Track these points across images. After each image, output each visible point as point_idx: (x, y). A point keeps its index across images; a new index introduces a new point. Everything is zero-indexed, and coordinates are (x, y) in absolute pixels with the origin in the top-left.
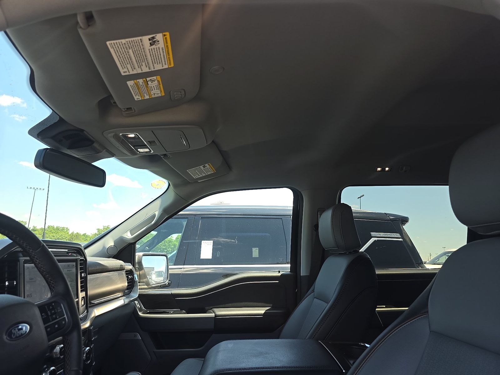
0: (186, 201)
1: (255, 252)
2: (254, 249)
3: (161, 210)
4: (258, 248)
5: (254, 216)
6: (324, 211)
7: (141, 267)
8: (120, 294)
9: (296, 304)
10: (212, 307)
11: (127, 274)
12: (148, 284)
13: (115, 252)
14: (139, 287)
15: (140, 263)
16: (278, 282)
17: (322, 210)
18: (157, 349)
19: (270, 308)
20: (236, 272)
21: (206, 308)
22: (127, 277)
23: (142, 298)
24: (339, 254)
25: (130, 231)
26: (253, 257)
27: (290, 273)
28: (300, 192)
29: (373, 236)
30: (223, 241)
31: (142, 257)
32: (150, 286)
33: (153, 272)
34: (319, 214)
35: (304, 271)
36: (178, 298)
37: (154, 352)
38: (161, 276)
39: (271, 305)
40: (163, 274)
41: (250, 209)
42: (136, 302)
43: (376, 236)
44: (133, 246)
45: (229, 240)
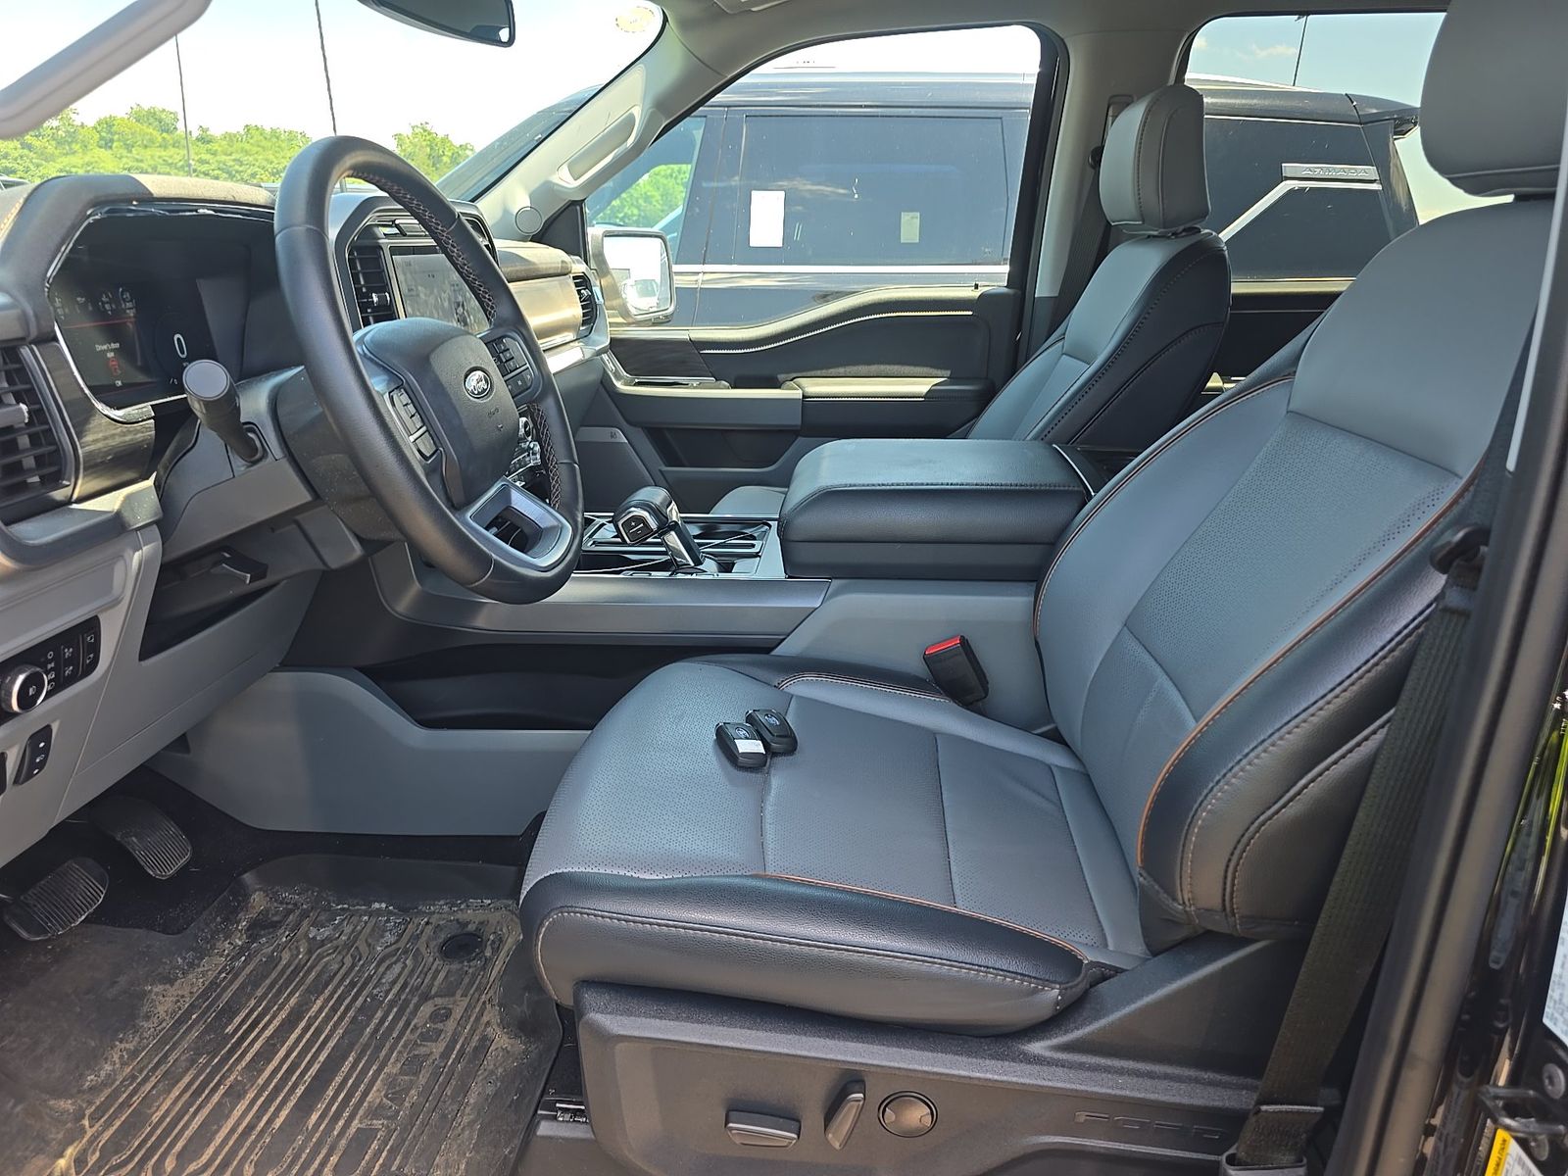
0: (718, 73)
1: (910, 227)
2: (905, 217)
3: (649, 102)
4: (918, 214)
5: (913, 112)
6: (1128, 105)
7: (603, 269)
8: (570, 336)
9: (1013, 370)
10: (795, 375)
11: (577, 285)
12: (624, 312)
13: (537, 227)
14: (609, 320)
15: (600, 257)
16: (970, 313)
17: (1121, 102)
18: (666, 466)
19: (943, 379)
20: (855, 287)
21: (779, 376)
22: (579, 292)
23: (617, 346)
24: (1149, 236)
25: (569, 167)
26: (902, 241)
27: (1006, 290)
28: (1062, 40)
29: (1288, 175)
30: (810, 190)
31: (602, 240)
32: (631, 320)
33: (630, 282)
34: (1110, 113)
35: (1045, 286)
36: (707, 352)
37: (660, 471)
38: (652, 294)
39: (948, 373)
40: (655, 286)
41: (899, 84)
42: (605, 357)
43: (1299, 176)
44: (578, 208)
45: (829, 189)
